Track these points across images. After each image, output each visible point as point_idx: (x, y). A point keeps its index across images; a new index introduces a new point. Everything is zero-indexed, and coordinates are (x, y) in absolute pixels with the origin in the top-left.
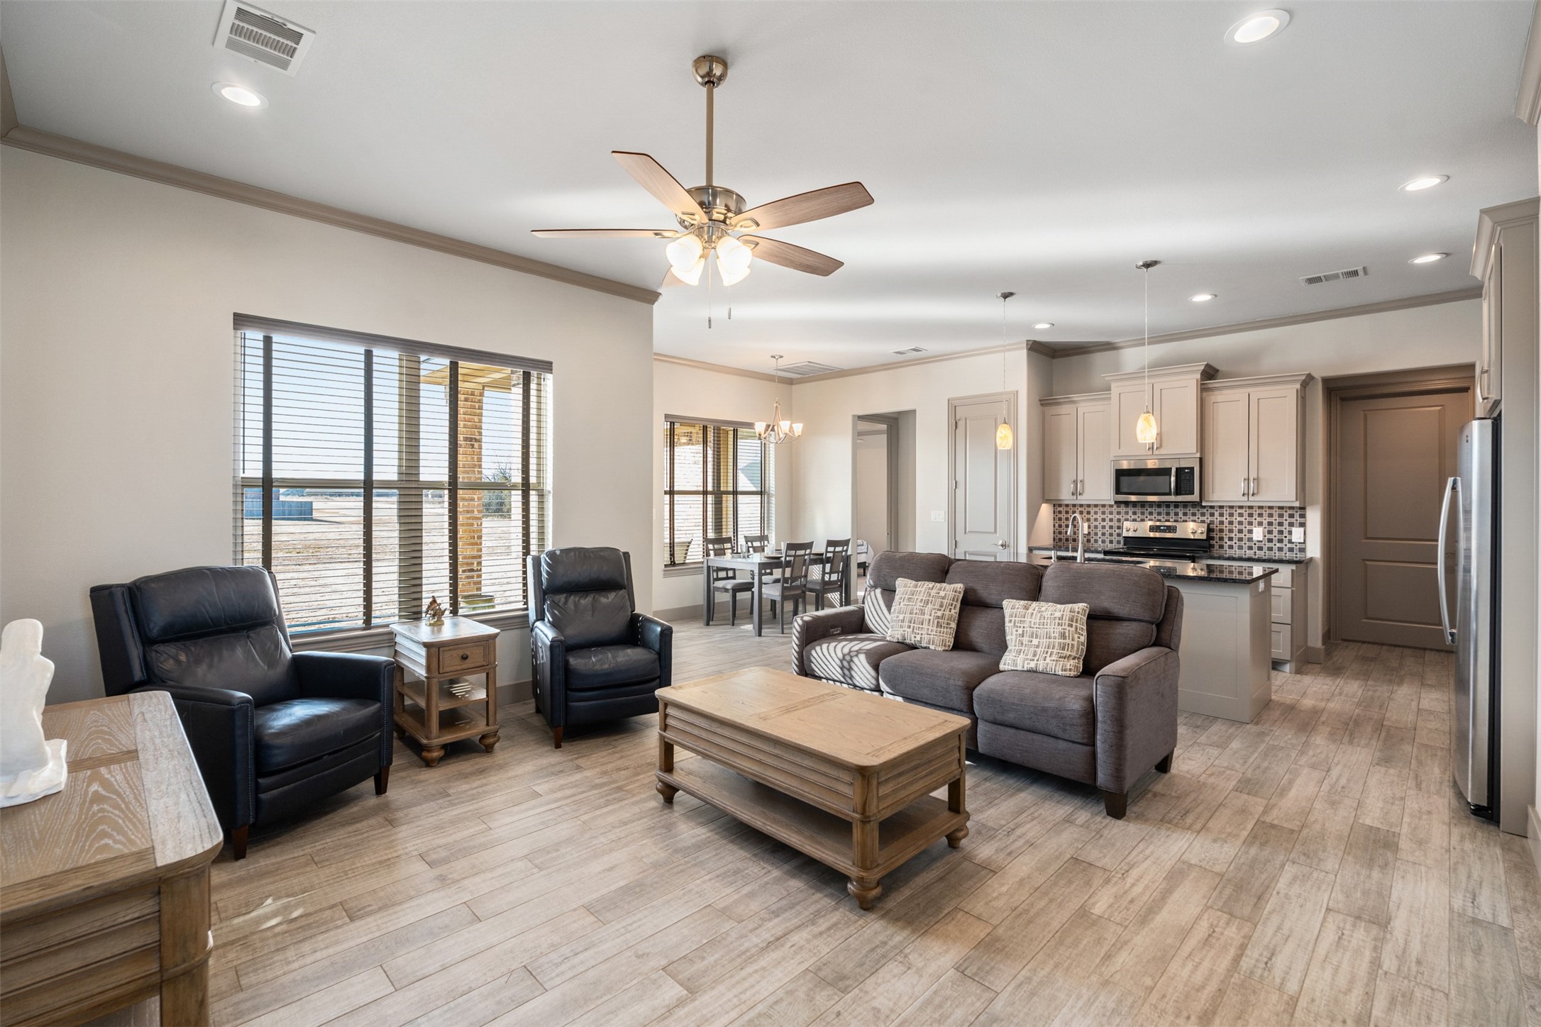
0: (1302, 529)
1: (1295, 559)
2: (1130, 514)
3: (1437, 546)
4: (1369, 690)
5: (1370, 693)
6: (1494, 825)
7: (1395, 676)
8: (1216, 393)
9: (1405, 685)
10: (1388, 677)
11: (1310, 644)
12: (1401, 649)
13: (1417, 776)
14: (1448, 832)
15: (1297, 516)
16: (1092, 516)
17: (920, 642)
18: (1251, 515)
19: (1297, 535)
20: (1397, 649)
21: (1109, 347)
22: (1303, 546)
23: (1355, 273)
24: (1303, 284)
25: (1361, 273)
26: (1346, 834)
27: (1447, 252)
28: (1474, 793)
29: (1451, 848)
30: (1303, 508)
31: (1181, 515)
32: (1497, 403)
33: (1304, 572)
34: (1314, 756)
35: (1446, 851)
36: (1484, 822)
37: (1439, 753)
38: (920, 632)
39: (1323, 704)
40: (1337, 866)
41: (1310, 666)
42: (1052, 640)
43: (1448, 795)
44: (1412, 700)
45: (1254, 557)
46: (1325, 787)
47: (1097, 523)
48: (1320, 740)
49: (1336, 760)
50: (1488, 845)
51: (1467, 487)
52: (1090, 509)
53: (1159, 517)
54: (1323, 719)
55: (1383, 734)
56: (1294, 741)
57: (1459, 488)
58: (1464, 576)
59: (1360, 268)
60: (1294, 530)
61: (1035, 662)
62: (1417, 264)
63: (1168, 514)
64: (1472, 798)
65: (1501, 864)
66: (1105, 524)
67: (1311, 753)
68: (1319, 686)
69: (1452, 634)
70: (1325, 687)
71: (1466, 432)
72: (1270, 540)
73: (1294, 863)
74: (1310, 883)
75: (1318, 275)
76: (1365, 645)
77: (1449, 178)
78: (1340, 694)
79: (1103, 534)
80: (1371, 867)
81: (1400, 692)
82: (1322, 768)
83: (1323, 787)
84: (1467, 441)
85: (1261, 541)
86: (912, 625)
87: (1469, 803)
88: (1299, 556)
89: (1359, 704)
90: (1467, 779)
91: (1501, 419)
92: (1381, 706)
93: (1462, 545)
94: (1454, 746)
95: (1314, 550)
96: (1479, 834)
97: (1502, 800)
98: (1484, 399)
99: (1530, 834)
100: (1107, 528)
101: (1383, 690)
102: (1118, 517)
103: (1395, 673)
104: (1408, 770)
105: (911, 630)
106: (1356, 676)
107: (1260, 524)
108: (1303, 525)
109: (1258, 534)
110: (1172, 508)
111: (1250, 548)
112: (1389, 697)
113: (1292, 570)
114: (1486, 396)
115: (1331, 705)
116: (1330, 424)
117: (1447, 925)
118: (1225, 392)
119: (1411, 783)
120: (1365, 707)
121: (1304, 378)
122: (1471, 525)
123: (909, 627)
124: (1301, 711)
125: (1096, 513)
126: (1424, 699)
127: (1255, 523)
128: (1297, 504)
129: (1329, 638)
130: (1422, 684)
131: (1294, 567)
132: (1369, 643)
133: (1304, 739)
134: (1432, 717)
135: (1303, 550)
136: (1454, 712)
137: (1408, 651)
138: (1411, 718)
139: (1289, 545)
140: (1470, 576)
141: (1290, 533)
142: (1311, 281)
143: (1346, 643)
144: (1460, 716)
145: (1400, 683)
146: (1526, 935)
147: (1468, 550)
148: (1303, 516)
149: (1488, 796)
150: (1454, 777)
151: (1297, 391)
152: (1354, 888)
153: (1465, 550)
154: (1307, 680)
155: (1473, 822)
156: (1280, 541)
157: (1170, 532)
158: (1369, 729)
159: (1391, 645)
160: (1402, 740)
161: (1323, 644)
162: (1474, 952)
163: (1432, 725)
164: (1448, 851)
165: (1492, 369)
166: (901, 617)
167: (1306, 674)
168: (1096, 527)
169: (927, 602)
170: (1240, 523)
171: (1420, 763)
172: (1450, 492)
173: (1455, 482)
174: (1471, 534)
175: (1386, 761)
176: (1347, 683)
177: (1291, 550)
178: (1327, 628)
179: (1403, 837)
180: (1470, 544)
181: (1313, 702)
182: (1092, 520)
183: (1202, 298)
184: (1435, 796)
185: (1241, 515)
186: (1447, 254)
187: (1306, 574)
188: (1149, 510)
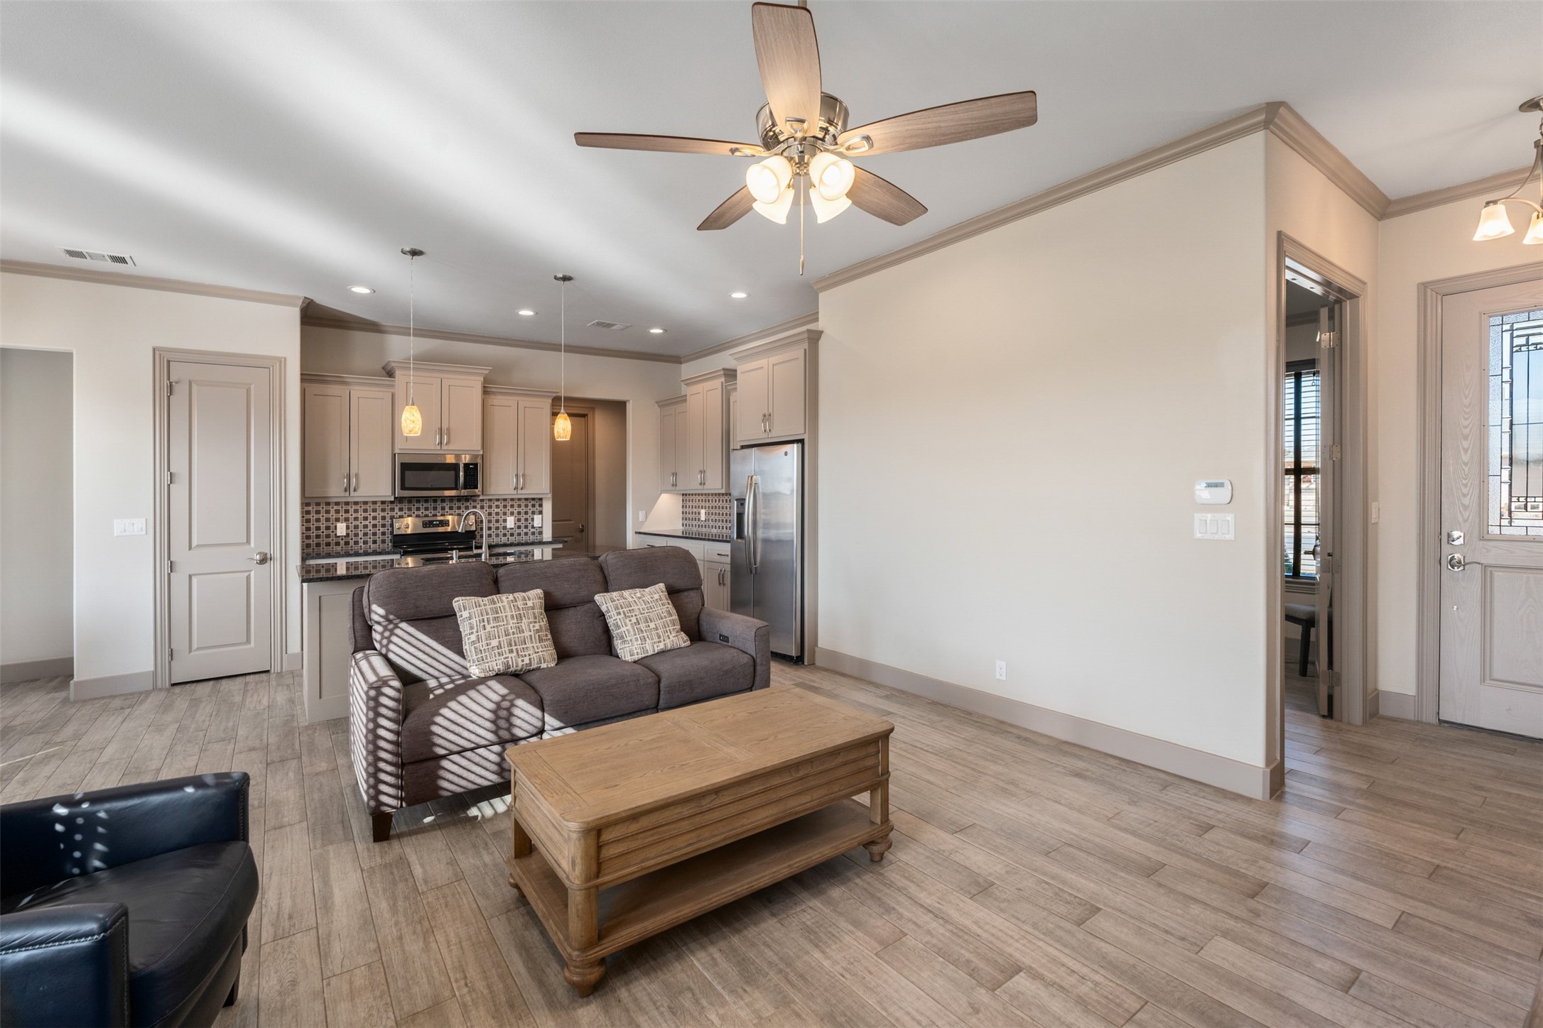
0: (540, 516)
2: (397, 510)
6: (803, 664)
8: (492, 397)
15: (537, 505)
16: (351, 515)
17: (530, 664)
18: (505, 506)
19: (537, 521)
21: (372, 327)
22: (540, 529)
30: (540, 500)
31: (447, 509)
38: (527, 653)
42: (664, 620)
45: (508, 543)
47: (357, 523)
52: (349, 507)
53: (427, 512)
60: (535, 517)
61: (663, 643)
62: (650, 332)
63: (435, 509)
66: (367, 523)
72: (519, 527)
79: (365, 534)
85: (513, 529)
86: (514, 648)
88: (540, 538)
95: (548, 532)
100: (370, 527)
102: (382, 514)
105: (515, 654)
107: (512, 514)
108: (541, 513)
109: (511, 521)
110: (439, 502)
111: (505, 535)
118: (499, 397)
123: (511, 651)
125: (356, 511)
127: (508, 513)
135: (541, 533)
139: (532, 530)
141: (533, 519)
148: (540, 505)
149: (801, 650)
151: (549, 405)
156: (526, 527)
157: (442, 526)
166: (495, 643)
168: (356, 527)
169: (520, 617)
170: (497, 514)
177: (533, 533)
182: (351, 520)
183: (526, 313)
185: (497, 507)
186: (667, 331)
188: (417, 505)
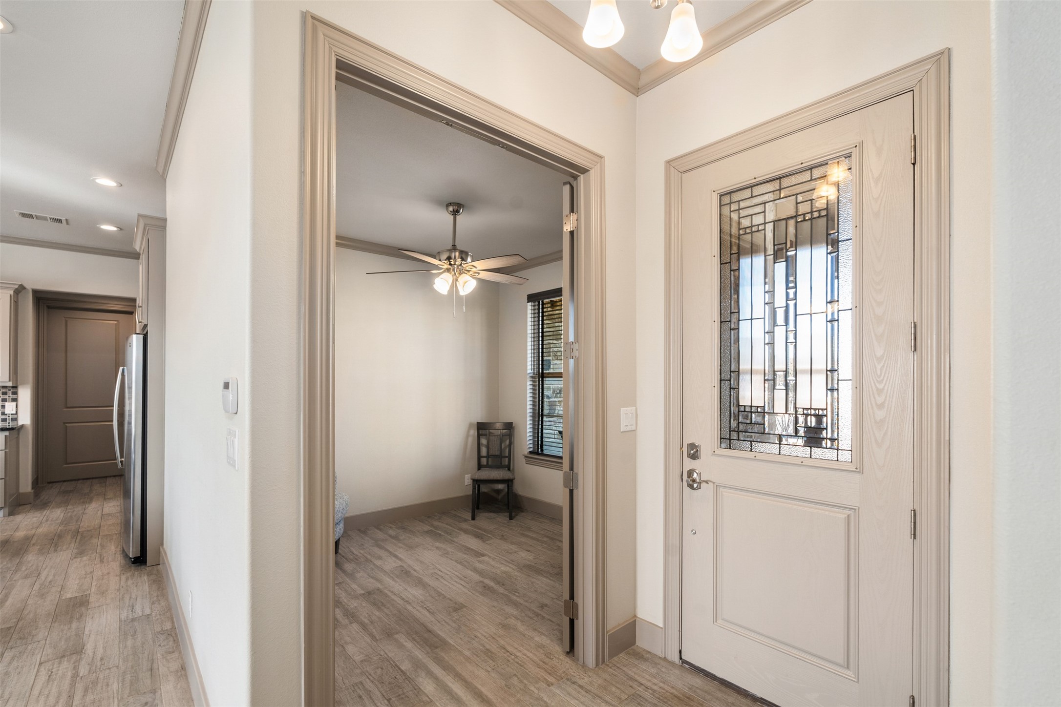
0: (14, 404)
1: (8, 427)
3: (113, 410)
4: (69, 512)
5: (69, 514)
6: (144, 565)
7: (87, 498)
9: (94, 502)
10: (82, 500)
11: (21, 490)
12: (91, 480)
13: (101, 555)
14: (119, 580)
15: (10, 393)
19: (10, 408)
20: (88, 480)
22: (15, 416)
23: (60, 221)
24: (17, 215)
25: (64, 222)
26: (54, 610)
27: (121, 227)
28: (133, 551)
29: (121, 588)
30: (15, 387)
32: (146, 326)
33: (17, 436)
34: (26, 570)
35: (118, 590)
36: (138, 566)
37: (115, 537)
39: (33, 531)
40: (47, 634)
41: (21, 508)
43: (119, 559)
44: (98, 510)
46: (36, 587)
48: (31, 558)
49: (44, 566)
50: (141, 576)
51: (130, 373)
54: (33, 541)
55: (79, 537)
56: (9, 565)
57: (126, 374)
58: (128, 427)
59: (63, 219)
60: (7, 404)
62: (102, 229)
64: (132, 555)
65: (147, 584)
67: (24, 568)
68: (29, 520)
69: (122, 462)
70: (35, 519)
71: (129, 341)
73: (12, 648)
74: (25, 655)
75: (31, 213)
76: (65, 483)
77: (121, 185)
78: (47, 521)
80: (71, 622)
81: (90, 508)
82: (33, 575)
83: (35, 587)
84: (130, 346)
87: (131, 558)
88: (12, 424)
89: (61, 524)
90: (130, 546)
91: (147, 336)
92: (77, 520)
93: (127, 408)
94: (122, 530)
95: (25, 418)
96: (136, 573)
97: (148, 549)
98: (139, 322)
99: (161, 562)
101: (78, 509)
103: (87, 496)
104: (95, 554)
106: (58, 506)
108: (15, 400)
112: (83, 513)
113: (5, 436)
114: (140, 321)
115: (40, 530)
116: (39, 326)
117: (118, 630)
119: (98, 560)
120: (66, 524)
121: (17, 287)
122: (132, 396)
124: (14, 542)
126: (106, 508)
128: (10, 384)
129: (37, 484)
130: (105, 499)
131: (7, 433)
132: (68, 481)
133: (18, 560)
134: (110, 517)
135: (15, 419)
136: (123, 510)
137: (94, 481)
138: (97, 522)
139: (3, 417)
140: (131, 426)
141: (3, 407)
142: (24, 215)
143: (51, 485)
144: (126, 511)
145: (90, 502)
146: (158, 613)
147: (130, 411)
148: (15, 393)
149: (141, 550)
150: (123, 548)
151: (10, 295)
152: (59, 640)
153: (129, 411)
154: (19, 518)
155: (133, 568)
158: (69, 537)
159: (84, 479)
160: (92, 537)
161: (33, 488)
162: (133, 636)
163: (110, 522)
164: (119, 590)
165: (143, 306)
167: (18, 514)
171: (103, 546)
172: (121, 376)
173: (123, 370)
174: (132, 401)
175: (81, 553)
176: (52, 512)
177: (5, 420)
178: (36, 476)
179: (92, 595)
180: (131, 407)
181: (24, 533)
184: (112, 563)
186: (121, 229)
187: (18, 438)
